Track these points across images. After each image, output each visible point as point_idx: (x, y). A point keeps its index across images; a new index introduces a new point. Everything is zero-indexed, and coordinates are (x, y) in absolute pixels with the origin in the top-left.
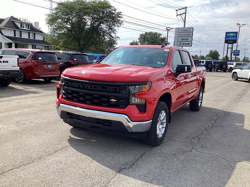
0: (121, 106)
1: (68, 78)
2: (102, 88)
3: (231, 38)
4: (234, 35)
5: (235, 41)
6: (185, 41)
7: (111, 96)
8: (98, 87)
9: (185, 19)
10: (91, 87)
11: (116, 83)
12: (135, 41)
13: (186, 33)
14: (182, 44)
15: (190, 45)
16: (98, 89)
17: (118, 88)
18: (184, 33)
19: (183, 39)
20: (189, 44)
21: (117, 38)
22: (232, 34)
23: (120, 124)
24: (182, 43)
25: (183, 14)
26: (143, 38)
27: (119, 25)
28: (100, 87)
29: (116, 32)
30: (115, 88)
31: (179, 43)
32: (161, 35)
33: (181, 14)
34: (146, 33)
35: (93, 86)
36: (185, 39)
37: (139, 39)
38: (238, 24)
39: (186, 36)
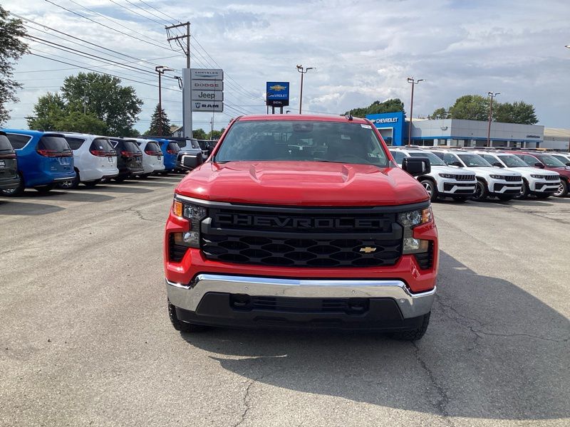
0: (385, 262)
1: (229, 204)
2: (343, 222)
3: (278, 95)
4: (283, 88)
5: (285, 102)
6: (207, 98)
7: (364, 240)
8: (331, 221)
9: (188, 50)
10: (313, 224)
11: (374, 208)
12: (54, 95)
13: (209, 83)
14: (203, 106)
15: (220, 109)
16: (331, 226)
17: (381, 221)
18: (204, 82)
19: (203, 95)
20: (217, 106)
21: (16, 85)
22: (279, 87)
23: (390, 303)
24: (203, 103)
25: (183, 37)
26: (74, 87)
27: (19, 53)
28: (338, 221)
29: (9, 70)
30: (375, 220)
31: (194, 103)
32: (119, 81)
33: (177, 38)
34: (82, 77)
35: (317, 221)
36: (208, 95)
37: (63, 89)
38: (298, 67)
39: (209, 88)
